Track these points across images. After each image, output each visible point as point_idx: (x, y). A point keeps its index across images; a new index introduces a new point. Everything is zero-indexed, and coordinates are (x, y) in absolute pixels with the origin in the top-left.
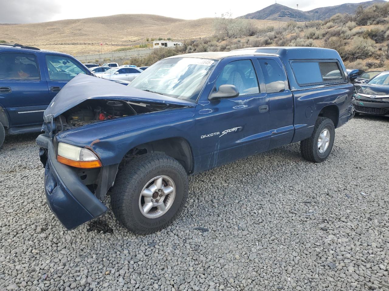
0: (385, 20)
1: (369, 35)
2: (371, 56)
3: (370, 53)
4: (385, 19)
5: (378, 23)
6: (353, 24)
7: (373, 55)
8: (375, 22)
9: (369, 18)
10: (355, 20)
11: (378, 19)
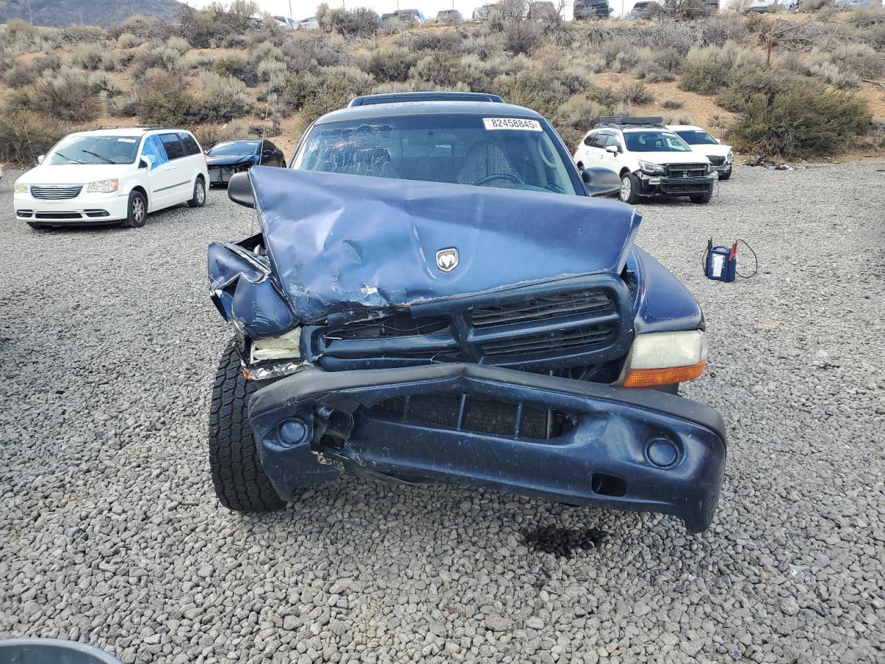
0: (243, 41)
1: (227, 69)
2: (248, 112)
3: (246, 108)
4: (242, 37)
5: (231, 45)
6: (183, 43)
7: (253, 111)
8: (224, 43)
9: (211, 34)
10: (181, 34)
11: (229, 37)
